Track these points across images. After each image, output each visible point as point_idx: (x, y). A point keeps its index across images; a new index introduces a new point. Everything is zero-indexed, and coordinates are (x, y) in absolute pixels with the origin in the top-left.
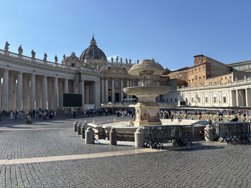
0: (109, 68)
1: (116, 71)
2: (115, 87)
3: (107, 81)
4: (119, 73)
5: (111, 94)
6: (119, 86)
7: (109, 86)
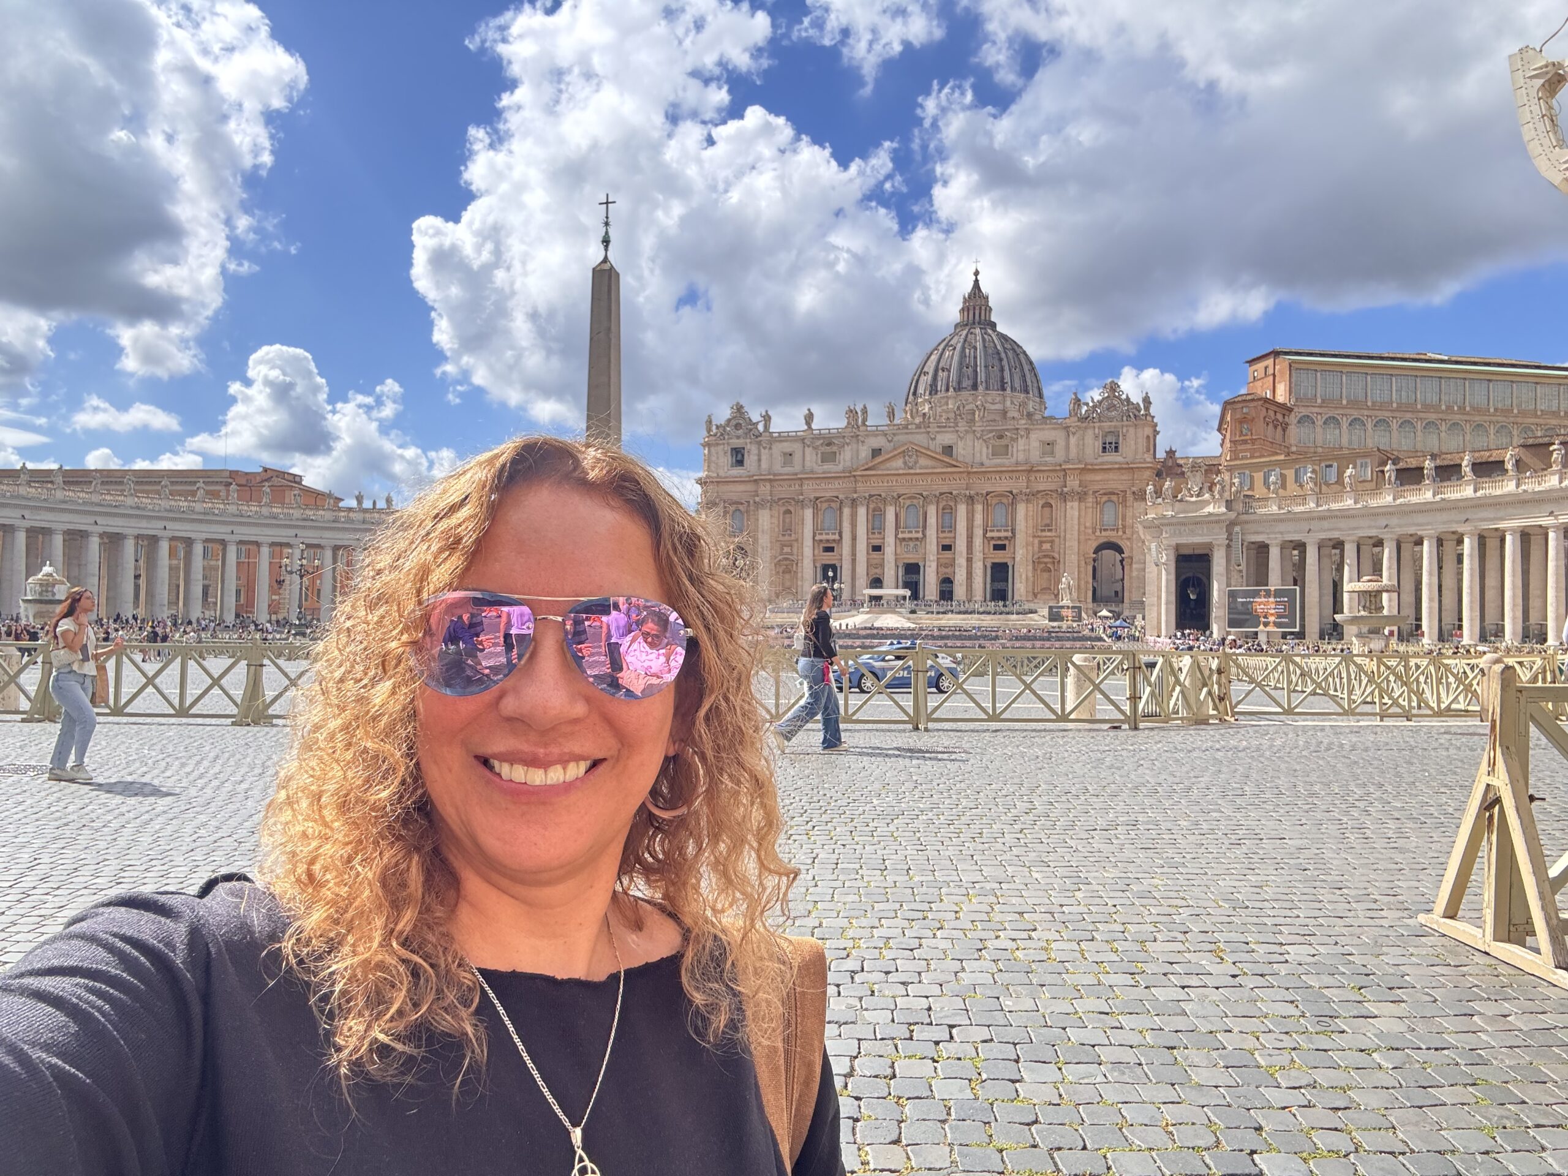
0: (876, 452)
1: (905, 463)
2: (900, 536)
3: (862, 511)
4: (918, 471)
5: (882, 566)
6: (917, 532)
7: (873, 533)
